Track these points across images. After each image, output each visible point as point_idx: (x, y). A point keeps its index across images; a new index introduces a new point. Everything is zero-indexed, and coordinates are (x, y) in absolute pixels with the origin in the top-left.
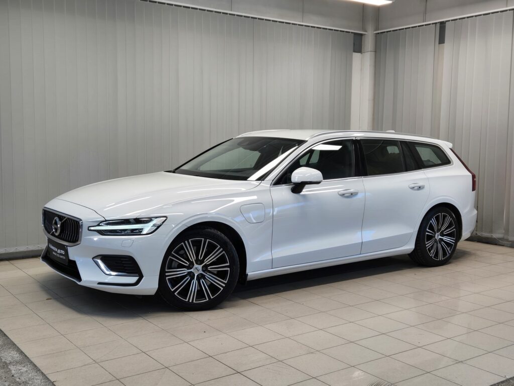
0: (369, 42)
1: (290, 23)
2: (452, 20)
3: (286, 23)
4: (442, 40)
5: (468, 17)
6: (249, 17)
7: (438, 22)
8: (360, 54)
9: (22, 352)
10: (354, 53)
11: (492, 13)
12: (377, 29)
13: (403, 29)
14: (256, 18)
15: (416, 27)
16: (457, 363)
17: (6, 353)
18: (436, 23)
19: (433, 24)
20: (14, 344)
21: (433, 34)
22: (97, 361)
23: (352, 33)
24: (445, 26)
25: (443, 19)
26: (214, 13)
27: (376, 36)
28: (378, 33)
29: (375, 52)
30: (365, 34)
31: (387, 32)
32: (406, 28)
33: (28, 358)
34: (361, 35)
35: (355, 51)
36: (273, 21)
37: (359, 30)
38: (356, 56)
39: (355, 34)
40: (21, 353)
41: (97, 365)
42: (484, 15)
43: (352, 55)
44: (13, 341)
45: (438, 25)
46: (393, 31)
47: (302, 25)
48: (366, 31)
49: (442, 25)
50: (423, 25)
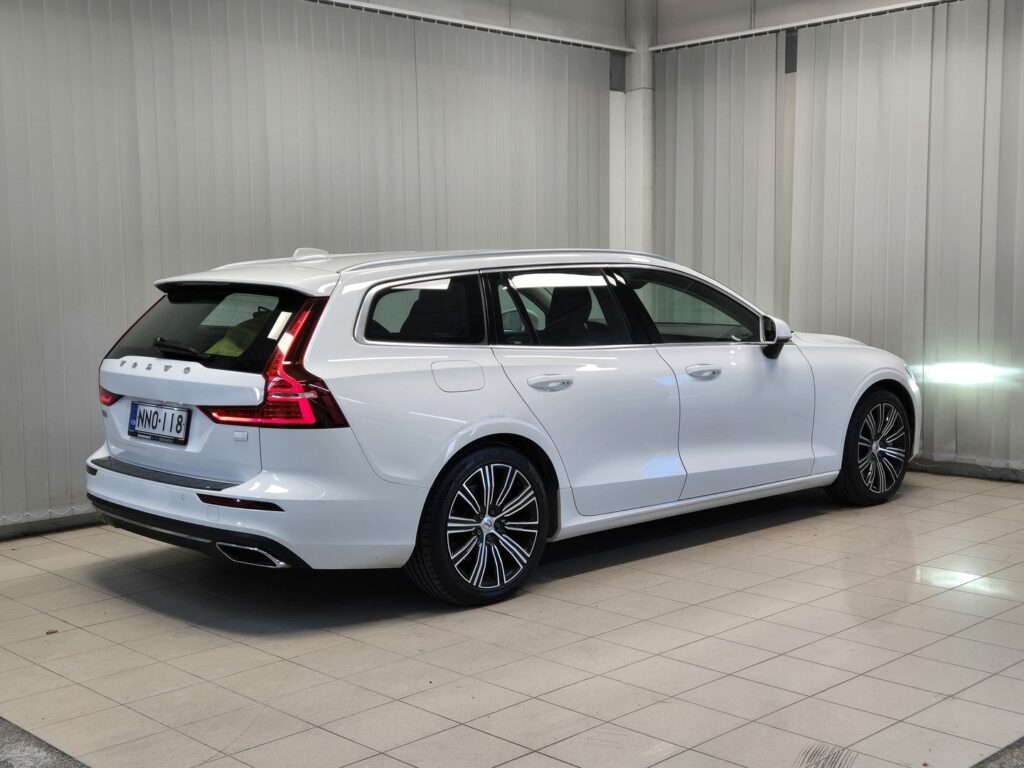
0: (640, 69)
1: (486, 30)
2: (810, 26)
3: (479, 29)
4: (791, 66)
5: (842, 20)
6: (404, 16)
7: (783, 30)
8: (621, 93)
9: (49, 746)
10: (611, 92)
11: (891, 11)
12: (654, 42)
13: (710, 42)
14: (419, 18)
15: (737, 38)
16: (945, 699)
17: (14, 751)
18: (777, 32)
19: (771, 32)
20: (24, 732)
21: (773, 52)
22: (228, 751)
23: (607, 50)
24: (796, 38)
25: (791, 22)
26: (334, 6)
27: (653, 58)
28: (658, 51)
29: (654, 89)
30: (630, 53)
31: (677, 48)
32: (716, 41)
33: (71, 757)
34: (623, 54)
35: (613, 89)
36: (453, 24)
37: (619, 45)
38: (616, 97)
39: (613, 52)
40: (50, 748)
41: (229, 760)
42: (874, 14)
43: (608, 96)
44: (19, 725)
45: (783, 35)
46: (689, 46)
47: (511, 34)
48: (633, 47)
49: (792, 33)
50: (751, 35)
